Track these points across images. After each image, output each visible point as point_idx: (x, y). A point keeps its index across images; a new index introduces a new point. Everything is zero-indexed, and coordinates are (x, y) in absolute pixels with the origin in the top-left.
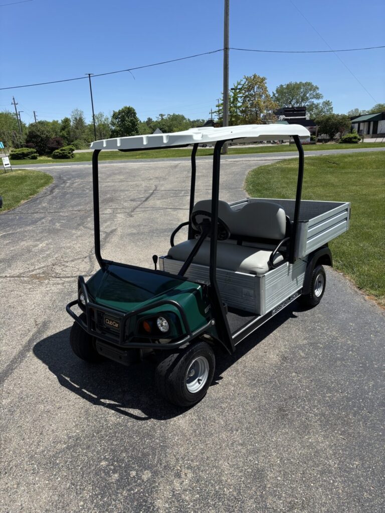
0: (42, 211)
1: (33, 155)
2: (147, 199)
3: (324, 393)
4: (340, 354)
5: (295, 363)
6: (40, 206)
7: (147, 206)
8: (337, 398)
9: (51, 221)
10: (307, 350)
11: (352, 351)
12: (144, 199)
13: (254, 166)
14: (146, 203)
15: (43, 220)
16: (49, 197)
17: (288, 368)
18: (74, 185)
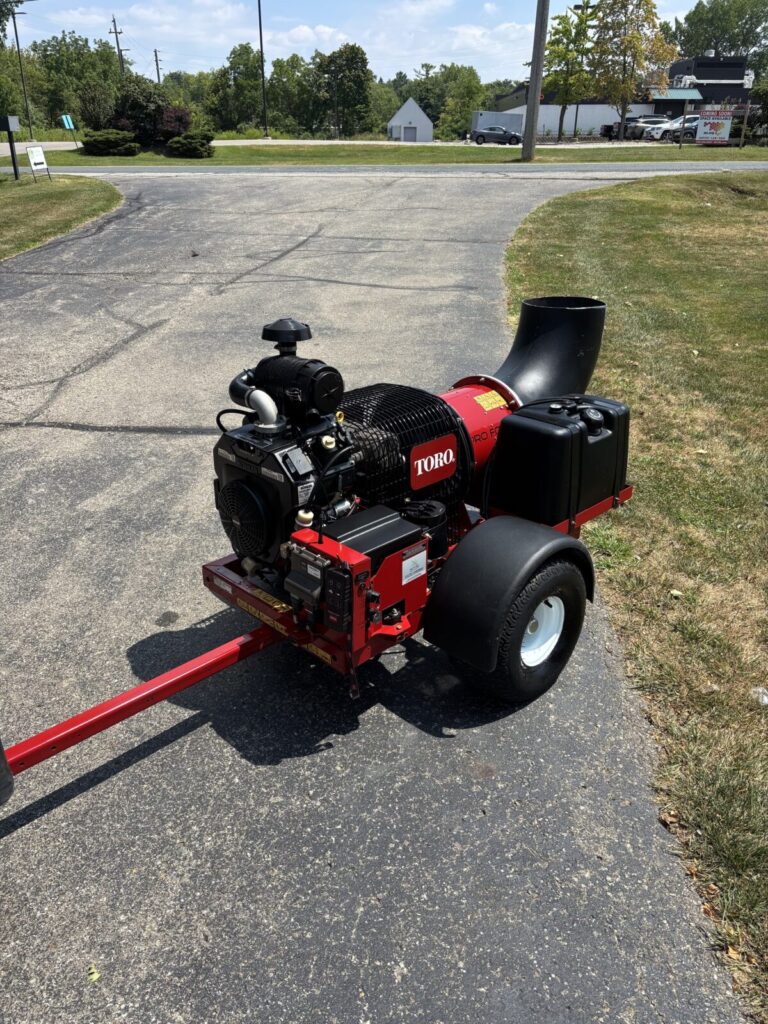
0: (52, 270)
1: (127, 145)
2: (284, 254)
6: (55, 259)
7: (272, 272)
8: (288, 813)
9: (54, 293)
12: (274, 255)
13: (558, 192)
14: (277, 263)
15: (39, 291)
16: (86, 241)
18: (155, 216)
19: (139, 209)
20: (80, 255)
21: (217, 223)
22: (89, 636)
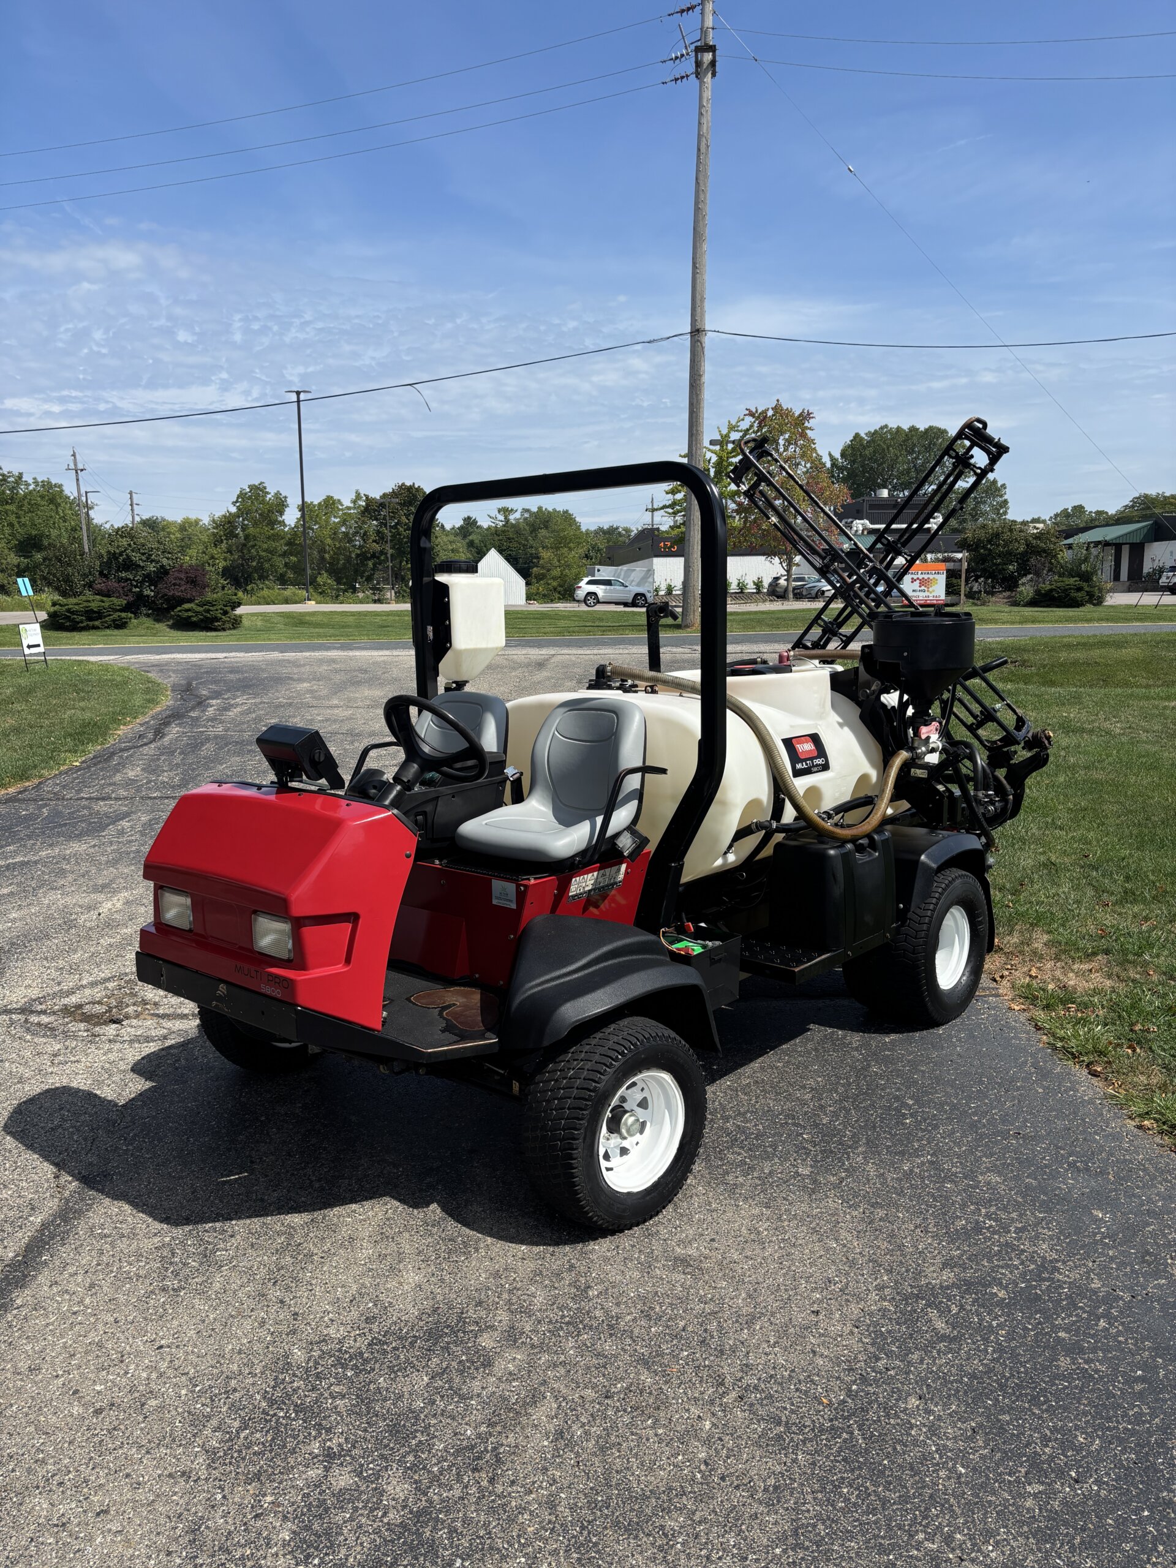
0: (122, 793)
1: (116, 615)
3: (1018, 1481)
4: (1067, 1330)
5: (915, 1357)
6: (118, 777)
8: (1065, 1503)
10: (955, 1310)
11: (1107, 1315)
15: (125, 824)
16: (150, 750)
17: (892, 1377)
18: (230, 713)
19: (200, 704)
20: (152, 768)
21: (327, 720)
22: (598, 1296)
